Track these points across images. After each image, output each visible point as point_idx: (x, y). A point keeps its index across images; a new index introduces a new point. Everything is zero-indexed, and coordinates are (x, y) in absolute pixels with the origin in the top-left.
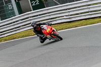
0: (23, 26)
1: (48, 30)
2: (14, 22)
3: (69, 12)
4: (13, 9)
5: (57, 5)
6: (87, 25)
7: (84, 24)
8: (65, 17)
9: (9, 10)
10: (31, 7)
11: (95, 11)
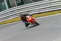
0: (11, 16)
1: (30, 19)
2: (6, 13)
3: (39, 7)
4: (5, 5)
5: (32, 3)
6: (50, 15)
7: (48, 14)
8: (36, 10)
9: (3, 6)
10: (16, 4)
11: (55, 6)
